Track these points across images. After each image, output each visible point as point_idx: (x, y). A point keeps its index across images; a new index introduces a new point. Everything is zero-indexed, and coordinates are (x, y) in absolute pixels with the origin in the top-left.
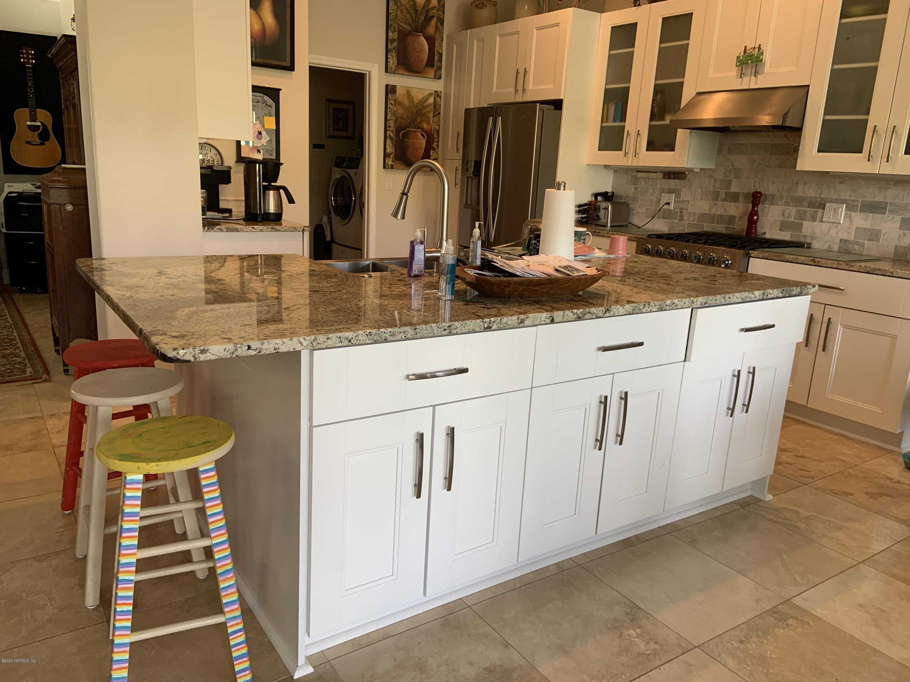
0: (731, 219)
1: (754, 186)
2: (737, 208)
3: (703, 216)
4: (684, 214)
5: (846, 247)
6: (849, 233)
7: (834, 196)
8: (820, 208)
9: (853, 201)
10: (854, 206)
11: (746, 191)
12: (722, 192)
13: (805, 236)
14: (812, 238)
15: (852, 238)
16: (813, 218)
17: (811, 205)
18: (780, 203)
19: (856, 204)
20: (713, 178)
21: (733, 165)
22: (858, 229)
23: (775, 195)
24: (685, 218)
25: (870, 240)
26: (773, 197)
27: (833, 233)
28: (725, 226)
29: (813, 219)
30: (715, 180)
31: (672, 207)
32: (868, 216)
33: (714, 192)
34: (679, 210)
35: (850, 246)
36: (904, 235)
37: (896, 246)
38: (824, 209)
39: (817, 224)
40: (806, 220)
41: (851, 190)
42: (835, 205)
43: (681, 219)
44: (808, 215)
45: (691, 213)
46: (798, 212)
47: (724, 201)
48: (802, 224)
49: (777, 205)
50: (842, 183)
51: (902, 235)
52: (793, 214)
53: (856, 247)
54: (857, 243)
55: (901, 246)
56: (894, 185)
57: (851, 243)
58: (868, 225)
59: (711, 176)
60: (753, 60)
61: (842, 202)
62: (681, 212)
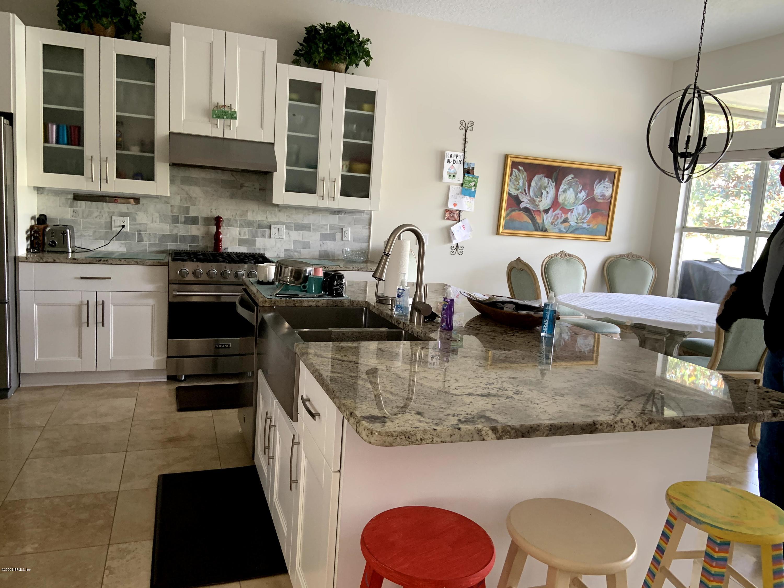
1: (211, 212)
2: (199, 229)
3: (164, 237)
4: (143, 235)
5: (288, 254)
6: (290, 245)
7: (276, 220)
8: (267, 228)
9: (289, 223)
10: (291, 226)
11: (204, 215)
12: (181, 216)
13: (259, 249)
14: (265, 250)
15: (292, 247)
16: (263, 235)
17: (260, 226)
18: (236, 225)
19: (292, 225)
20: (169, 204)
21: (187, 194)
22: (295, 242)
23: (230, 219)
24: (145, 239)
25: (304, 248)
26: (229, 220)
27: (279, 245)
28: (189, 244)
29: (263, 236)
30: (171, 206)
31: (127, 229)
32: (300, 233)
33: (173, 216)
34: (137, 232)
35: (292, 253)
36: (323, 244)
37: (319, 251)
38: (270, 229)
39: (267, 240)
40: (258, 237)
41: (286, 216)
42: (278, 226)
43: (140, 240)
44: (259, 234)
45: (151, 234)
46: (251, 232)
47: (184, 224)
48: (256, 240)
49: (234, 226)
50: (280, 211)
51: (322, 243)
52: (247, 233)
53: (296, 254)
54: (296, 251)
55: (322, 251)
56: (313, 213)
57: (292, 252)
58: (301, 239)
59: (167, 203)
61: (282, 224)
62: (140, 234)
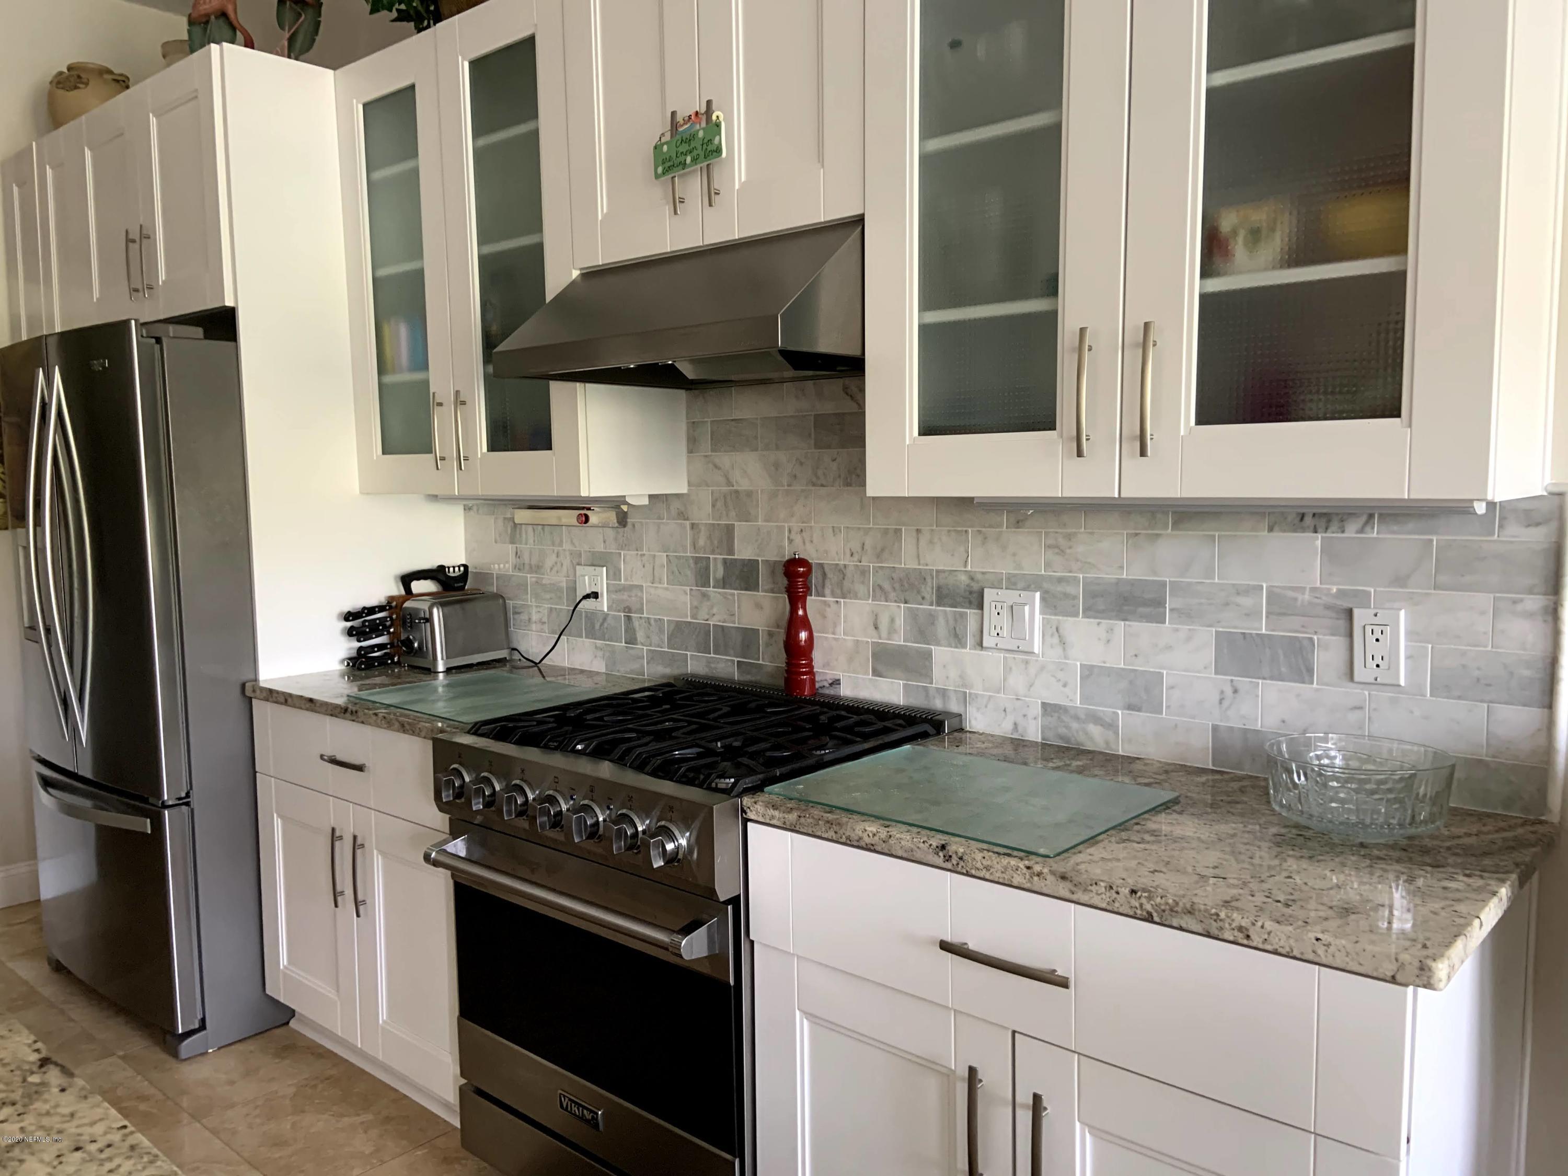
0: (748, 636)
1: (791, 541)
2: (759, 606)
3: (680, 630)
4: (636, 624)
5: (1062, 731)
6: (1065, 685)
7: (1004, 567)
8: (970, 604)
9: (1060, 580)
10: (1066, 596)
11: (772, 556)
12: (715, 559)
13: (943, 693)
14: (964, 698)
15: (1074, 698)
16: (956, 636)
17: (944, 596)
18: (861, 589)
19: (1070, 590)
20: (687, 519)
21: (729, 483)
22: (1089, 672)
23: (845, 566)
24: (640, 636)
25: (1130, 707)
26: (841, 571)
27: (1017, 681)
28: (736, 659)
29: (957, 639)
30: (693, 526)
31: (604, 603)
32: (1110, 630)
33: (697, 560)
34: (622, 614)
35: (1075, 725)
36: (1235, 691)
37: (1215, 728)
38: (981, 606)
39: (968, 653)
40: (938, 644)
41: (1048, 547)
42: (1011, 596)
43: (631, 640)
44: (941, 629)
45: (652, 622)
46: (913, 616)
47: (724, 588)
48: (928, 655)
49: (856, 597)
50: (1018, 524)
51: (1228, 691)
52: (900, 622)
53: (1095, 730)
54: (1096, 719)
55: (1231, 729)
56: (1176, 525)
57: (1077, 718)
58: (1116, 659)
59: (682, 515)
60: (695, 153)
61: (1031, 584)
62: (629, 618)
